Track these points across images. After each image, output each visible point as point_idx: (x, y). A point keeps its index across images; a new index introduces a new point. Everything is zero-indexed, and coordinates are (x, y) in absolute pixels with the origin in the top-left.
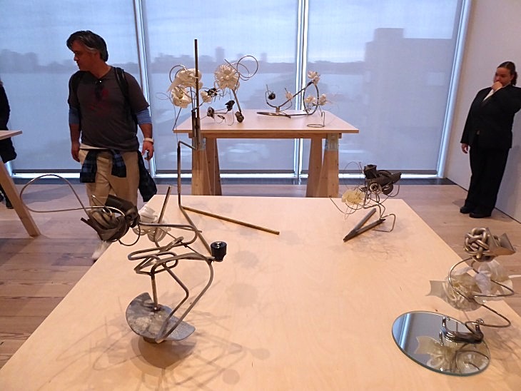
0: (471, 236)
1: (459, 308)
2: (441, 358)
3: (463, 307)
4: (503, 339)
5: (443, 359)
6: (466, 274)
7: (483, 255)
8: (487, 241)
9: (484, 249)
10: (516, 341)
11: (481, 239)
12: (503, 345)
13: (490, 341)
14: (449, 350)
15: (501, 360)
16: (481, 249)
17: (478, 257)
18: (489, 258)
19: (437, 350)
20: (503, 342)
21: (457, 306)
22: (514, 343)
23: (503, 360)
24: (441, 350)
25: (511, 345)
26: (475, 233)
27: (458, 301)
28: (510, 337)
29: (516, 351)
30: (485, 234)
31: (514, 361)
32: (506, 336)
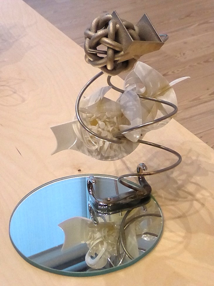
0: (91, 33)
1: (106, 158)
2: (102, 243)
3: (112, 153)
4: (180, 182)
5: (105, 244)
6: (104, 101)
7: (115, 62)
8: (116, 37)
9: (116, 52)
10: (197, 179)
11: (106, 36)
12: (181, 193)
13: (162, 193)
14: (109, 227)
15: (179, 217)
16: (110, 52)
17: (109, 68)
18: (127, 64)
19: (93, 232)
20: (180, 188)
21: (102, 155)
22: (195, 183)
23: (181, 217)
24: (99, 231)
25: (191, 188)
26: (98, 27)
27: (101, 148)
28: (190, 176)
29: (198, 196)
30: (111, 25)
31: (197, 212)
32: (183, 177)
